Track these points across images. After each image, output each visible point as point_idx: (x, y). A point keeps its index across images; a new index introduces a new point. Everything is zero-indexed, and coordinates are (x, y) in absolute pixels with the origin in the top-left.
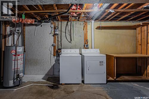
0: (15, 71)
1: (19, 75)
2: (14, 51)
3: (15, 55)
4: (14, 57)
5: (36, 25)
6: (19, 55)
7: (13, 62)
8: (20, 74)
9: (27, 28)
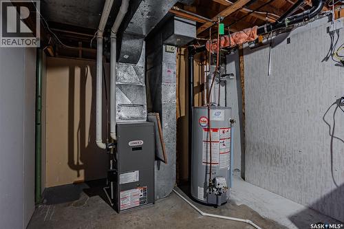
0: (207, 167)
1: (214, 180)
2: (205, 120)
3: (208, 130)
4: (205, 133)
5: (272, 44)
6: (215, 130)
7: (204, 144)
8: (217, 180)
9: (247, 59)
